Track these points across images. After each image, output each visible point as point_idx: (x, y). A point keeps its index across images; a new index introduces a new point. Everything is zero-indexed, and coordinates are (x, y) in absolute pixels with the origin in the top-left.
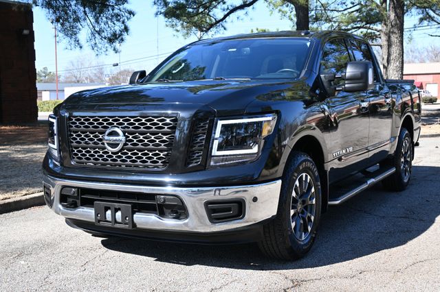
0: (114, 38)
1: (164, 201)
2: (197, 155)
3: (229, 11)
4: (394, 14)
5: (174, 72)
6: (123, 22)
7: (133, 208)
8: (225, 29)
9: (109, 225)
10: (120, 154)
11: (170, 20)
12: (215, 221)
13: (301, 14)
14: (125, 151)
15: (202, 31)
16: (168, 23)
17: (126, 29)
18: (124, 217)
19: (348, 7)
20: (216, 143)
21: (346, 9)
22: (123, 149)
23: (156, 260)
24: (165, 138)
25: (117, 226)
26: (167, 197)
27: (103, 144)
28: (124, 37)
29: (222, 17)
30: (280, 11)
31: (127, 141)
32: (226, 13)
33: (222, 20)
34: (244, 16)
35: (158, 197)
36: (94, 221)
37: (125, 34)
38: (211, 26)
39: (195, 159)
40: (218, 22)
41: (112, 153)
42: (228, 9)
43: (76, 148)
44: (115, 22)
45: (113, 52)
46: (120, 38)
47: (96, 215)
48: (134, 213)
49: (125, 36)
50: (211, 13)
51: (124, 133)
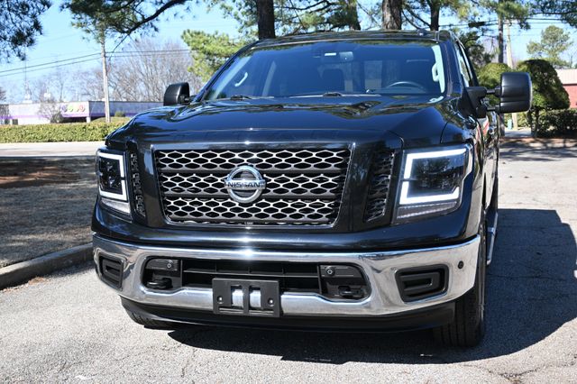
0: (20, 39)
1: (334, 274)
2: (377, 204)
3: (162, 5)
4: (390, 15)
5: (237, 85)
6: (34, 16)
7: (281, 285)
8: (156, 30)
9: (240, 312)
10: (254, 206)
11: (78, 16)
12: (408, 298)
13: (264, 12)
14: (264, 201)
15: (124, 32)
16: (75, 21)
17: (37, 26)
18: (265, 300)
19: (312, 4)
20: (405, 186)
21: (308, 7)
22: (260, 199)
23: (282, 359)
24: (330, 180)
25: (253, 313)
26: (338, 267)
27: (225, 191)
28: (34, 38)
29: (153, 13)
30: (223, 6)
31: (267, 186)
32: (159, 8)
33: (152, 18)
34: (184, 13)
35: (322, 267)
36: (212, 308)
37: (36, 33)
38: (138, 25)
39: (374, 210)
40: (145, 20)
41: (240, 204)
42: (162, 2)
43: (173, 198)
44: (22, 15)
45: (18, 59)
46: (28, 39)
47: (216, 298)
48: (282, 292)
49: (36, 35)
50: (138, 9)
51: (262, 173)
